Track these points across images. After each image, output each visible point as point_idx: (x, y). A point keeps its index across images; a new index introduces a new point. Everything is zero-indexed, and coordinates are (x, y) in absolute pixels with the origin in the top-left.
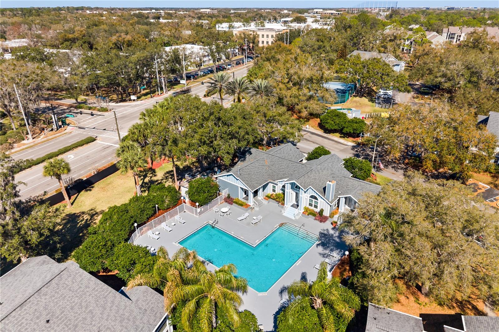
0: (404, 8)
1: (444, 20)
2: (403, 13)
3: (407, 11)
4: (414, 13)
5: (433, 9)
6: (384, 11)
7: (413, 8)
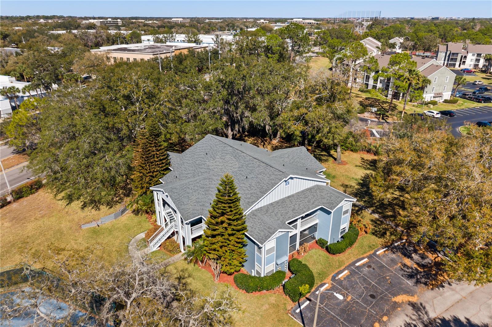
0: (389, 18)
1: (435, 32)
2: (386, 22)
3: (391, 21)
4: (398, 22)
5: (418, 19)
6: (367, 21)
7: (398, 18)
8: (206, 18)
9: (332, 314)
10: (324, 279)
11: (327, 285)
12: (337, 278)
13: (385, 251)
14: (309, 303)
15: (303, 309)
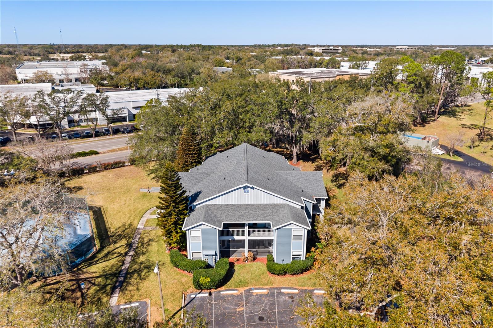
8: (436, 46)
9: (212, 312)
10: (239, 287)
11: (236, 292)
12: (251, 291)
13: (325, 294)
14: (207, 296)
15: (198, 297)
